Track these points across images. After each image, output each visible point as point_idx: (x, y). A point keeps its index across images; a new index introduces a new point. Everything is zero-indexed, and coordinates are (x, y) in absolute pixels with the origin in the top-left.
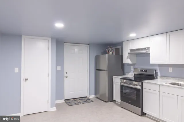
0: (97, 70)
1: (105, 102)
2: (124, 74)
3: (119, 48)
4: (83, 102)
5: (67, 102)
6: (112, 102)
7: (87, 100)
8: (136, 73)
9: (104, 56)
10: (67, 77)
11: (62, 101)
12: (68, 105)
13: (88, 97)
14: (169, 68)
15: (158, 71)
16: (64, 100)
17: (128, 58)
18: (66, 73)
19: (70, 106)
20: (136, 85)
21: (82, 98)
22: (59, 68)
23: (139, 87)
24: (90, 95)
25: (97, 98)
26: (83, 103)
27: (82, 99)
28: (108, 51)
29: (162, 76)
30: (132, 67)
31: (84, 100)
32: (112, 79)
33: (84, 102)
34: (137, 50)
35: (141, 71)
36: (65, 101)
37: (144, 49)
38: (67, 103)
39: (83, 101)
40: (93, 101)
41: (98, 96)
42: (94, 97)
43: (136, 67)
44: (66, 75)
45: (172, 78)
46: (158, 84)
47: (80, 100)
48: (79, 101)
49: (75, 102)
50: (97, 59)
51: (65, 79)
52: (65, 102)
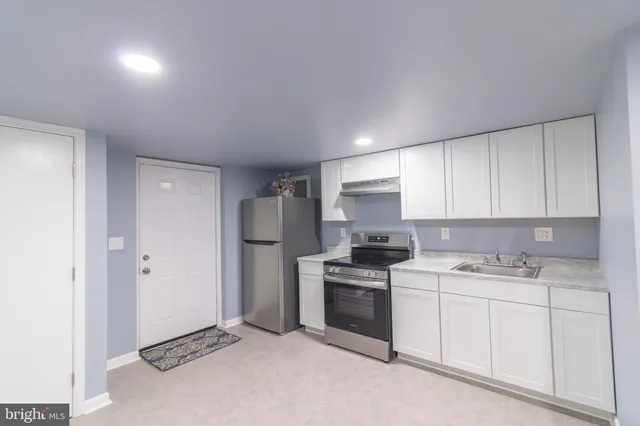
0: (247, 241)
1: (277, 333)
2: (321, 250)
3: (305, 181)
4: (208, 346)
5: (149, 358)
6: (295, 333)
7: (220, 336)
8: (356, 245)
9: (271, 200)
10: (146, 272)
11: (133, 357)
12: (156, 370)
13: (220, 325)
14: (443, 229)
15: (415, 239)
16: (137, 352)
17: (336, 206)
18: (146, 258)
19: (165, 370)
20: (374, 279)
21: (202, 334)
22: (117, 243)
23: (380, 285)
24: (224, 318)
25: (246, 323)
26: (209, 350)
27: (202, 338)
28: (281, 187)
29: (425, 251)
30: (343, 231)
31: (209, 338)
32: (296, 267)
33: (212, 346)
34: (362, 184)
35: (372, 238)
36: (141, 355)
37: (384, 181)
38: (150, 362)
39: (209, 341)
40: (240, 339)
41: (250, 318)
42: (238, 323)
43: (356, 229)
44: (144, 265)
45: (449, 254)
46: (435, 273)
47: (194, 340)
48: (193, 347)
49: (180, 352)
50: (245, 211)
51: (141, 279)
52: (143, 357)
